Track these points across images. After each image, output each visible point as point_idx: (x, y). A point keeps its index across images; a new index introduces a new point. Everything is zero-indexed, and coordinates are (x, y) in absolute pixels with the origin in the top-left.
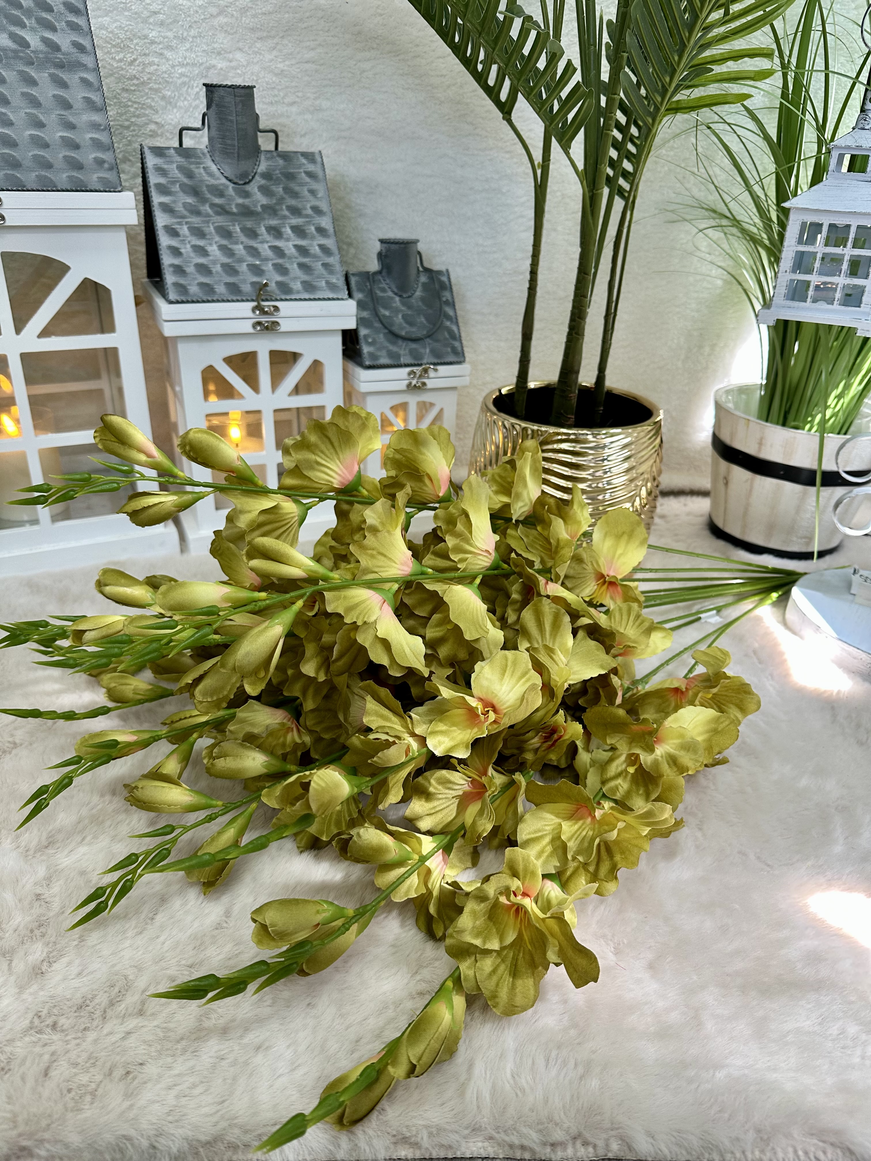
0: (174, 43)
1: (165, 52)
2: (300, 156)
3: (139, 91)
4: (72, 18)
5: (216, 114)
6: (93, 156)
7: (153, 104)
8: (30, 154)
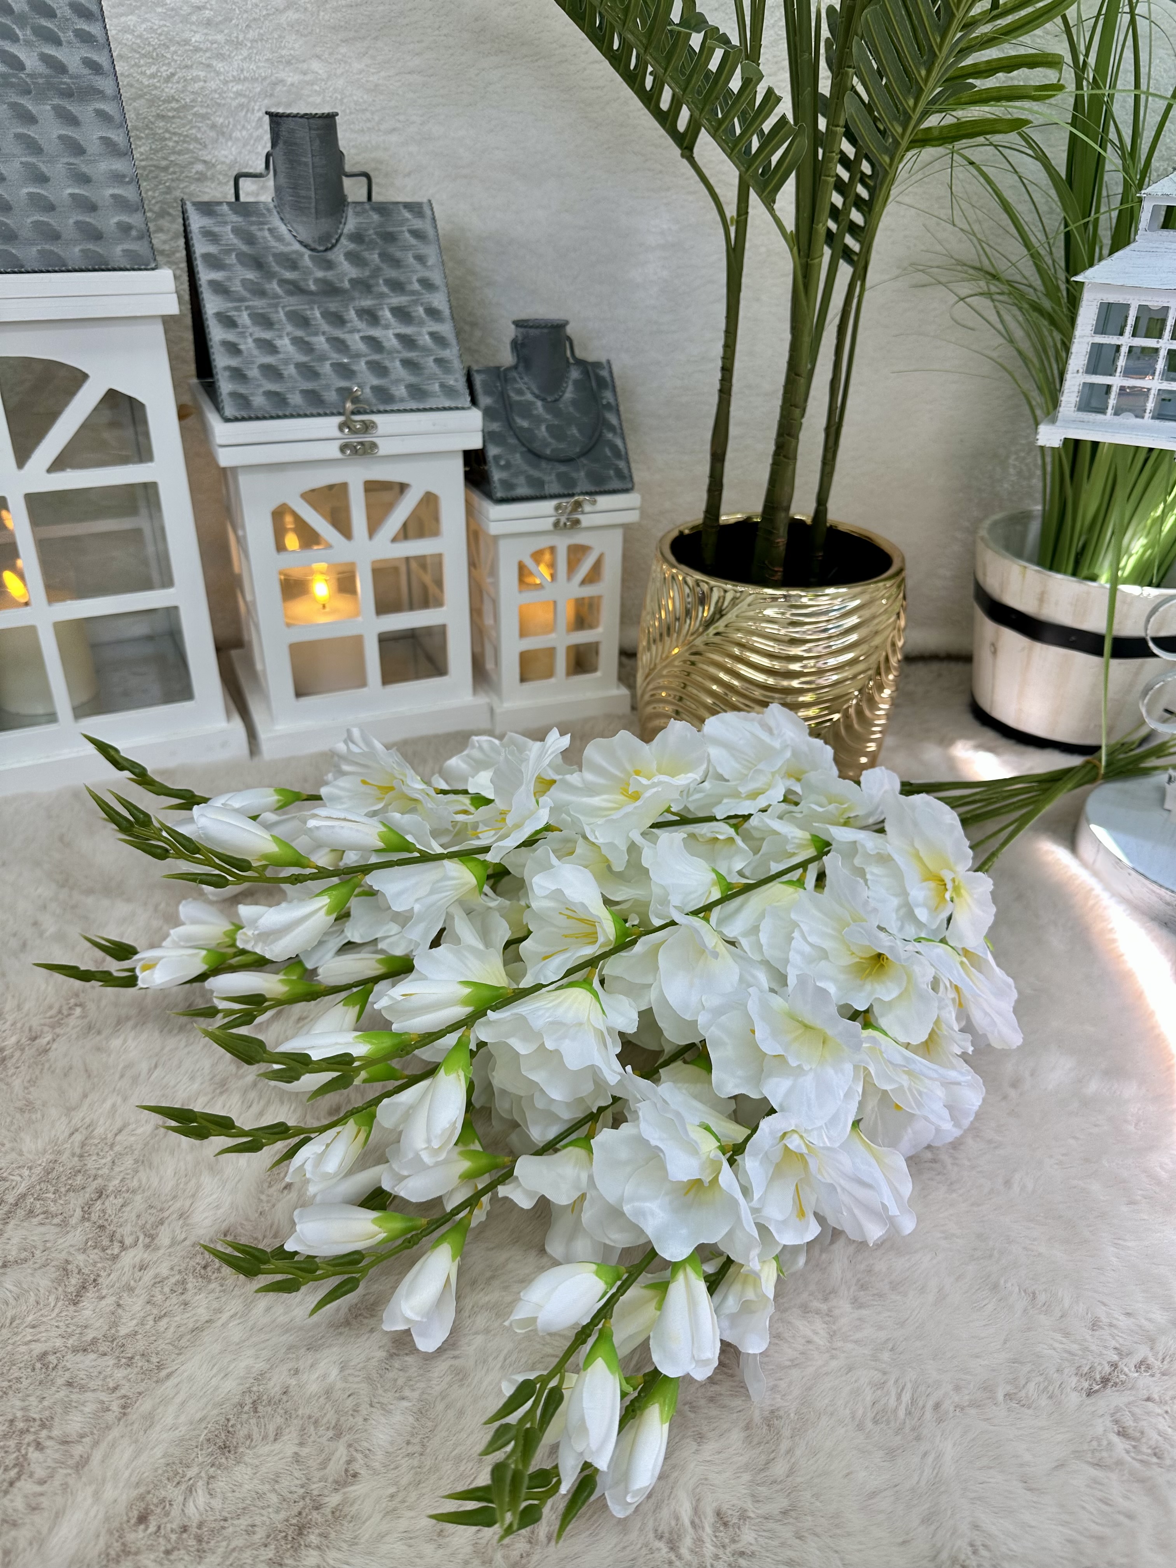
0: (226, 50)
1: (214, 62)
2: (401, 208)
3: (179, 117)
4: (83, 25)
5: (285, 154)
6: (116, 219)
7: (199, 136)
8: (29, 221)
